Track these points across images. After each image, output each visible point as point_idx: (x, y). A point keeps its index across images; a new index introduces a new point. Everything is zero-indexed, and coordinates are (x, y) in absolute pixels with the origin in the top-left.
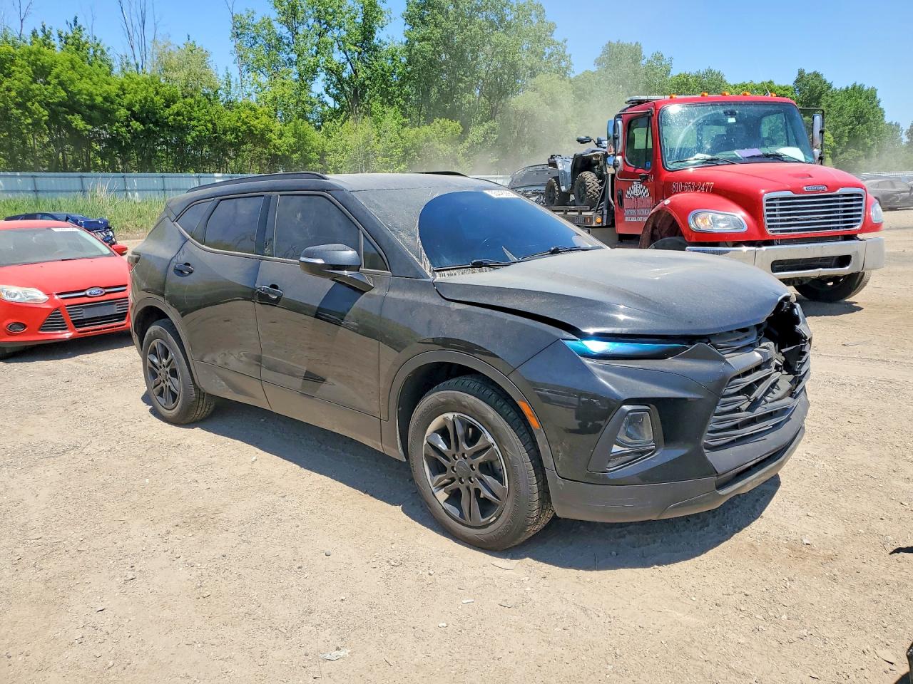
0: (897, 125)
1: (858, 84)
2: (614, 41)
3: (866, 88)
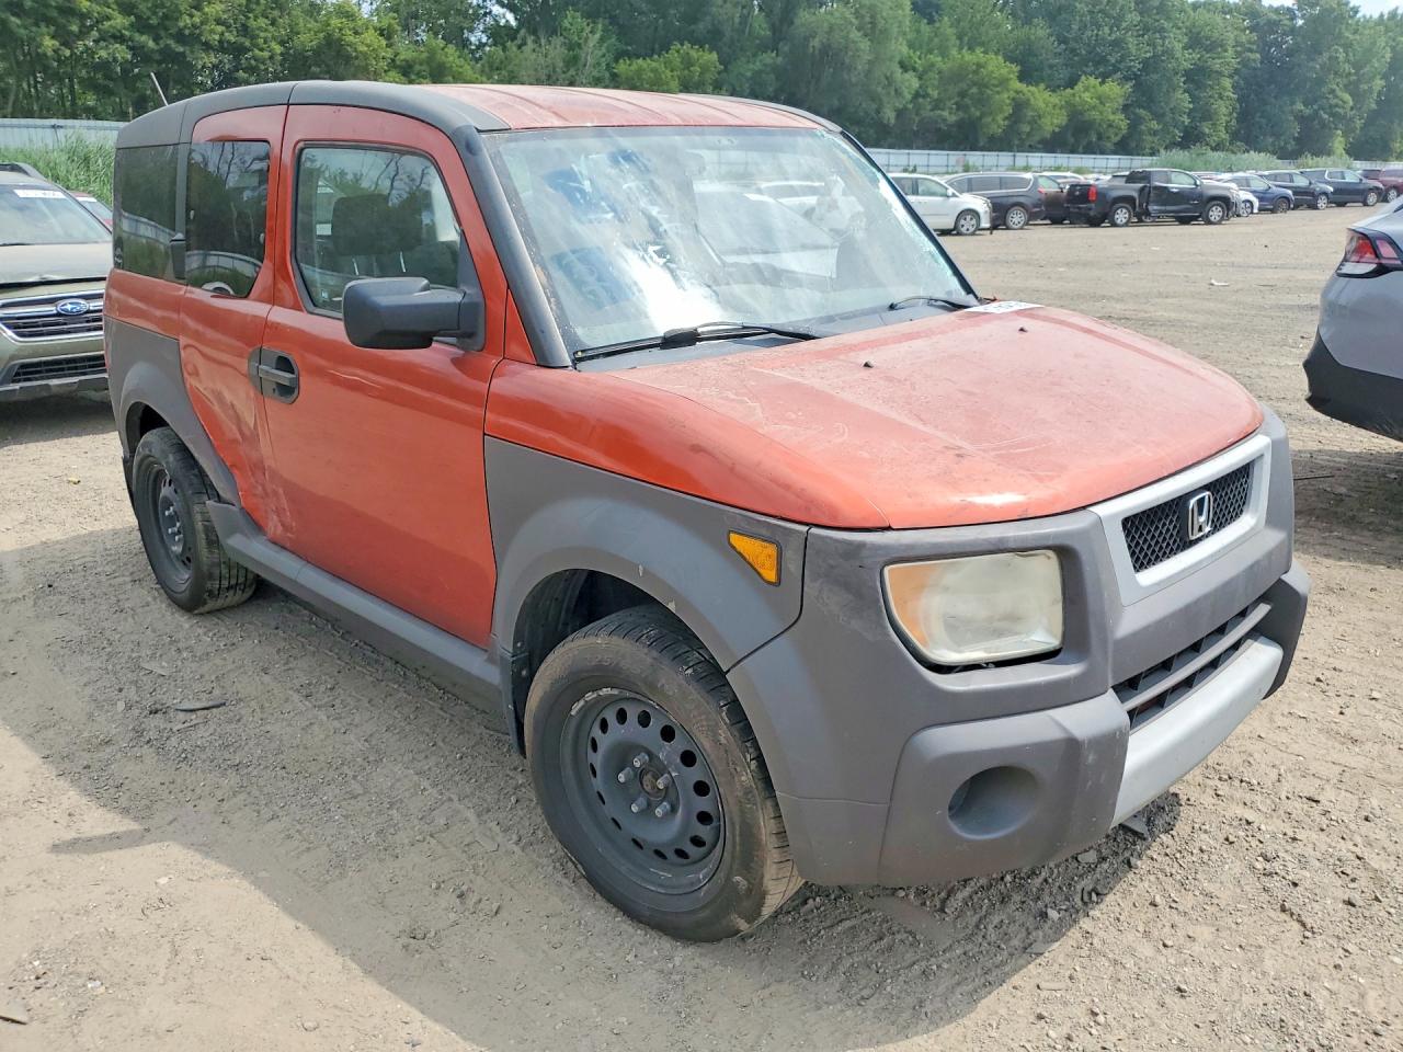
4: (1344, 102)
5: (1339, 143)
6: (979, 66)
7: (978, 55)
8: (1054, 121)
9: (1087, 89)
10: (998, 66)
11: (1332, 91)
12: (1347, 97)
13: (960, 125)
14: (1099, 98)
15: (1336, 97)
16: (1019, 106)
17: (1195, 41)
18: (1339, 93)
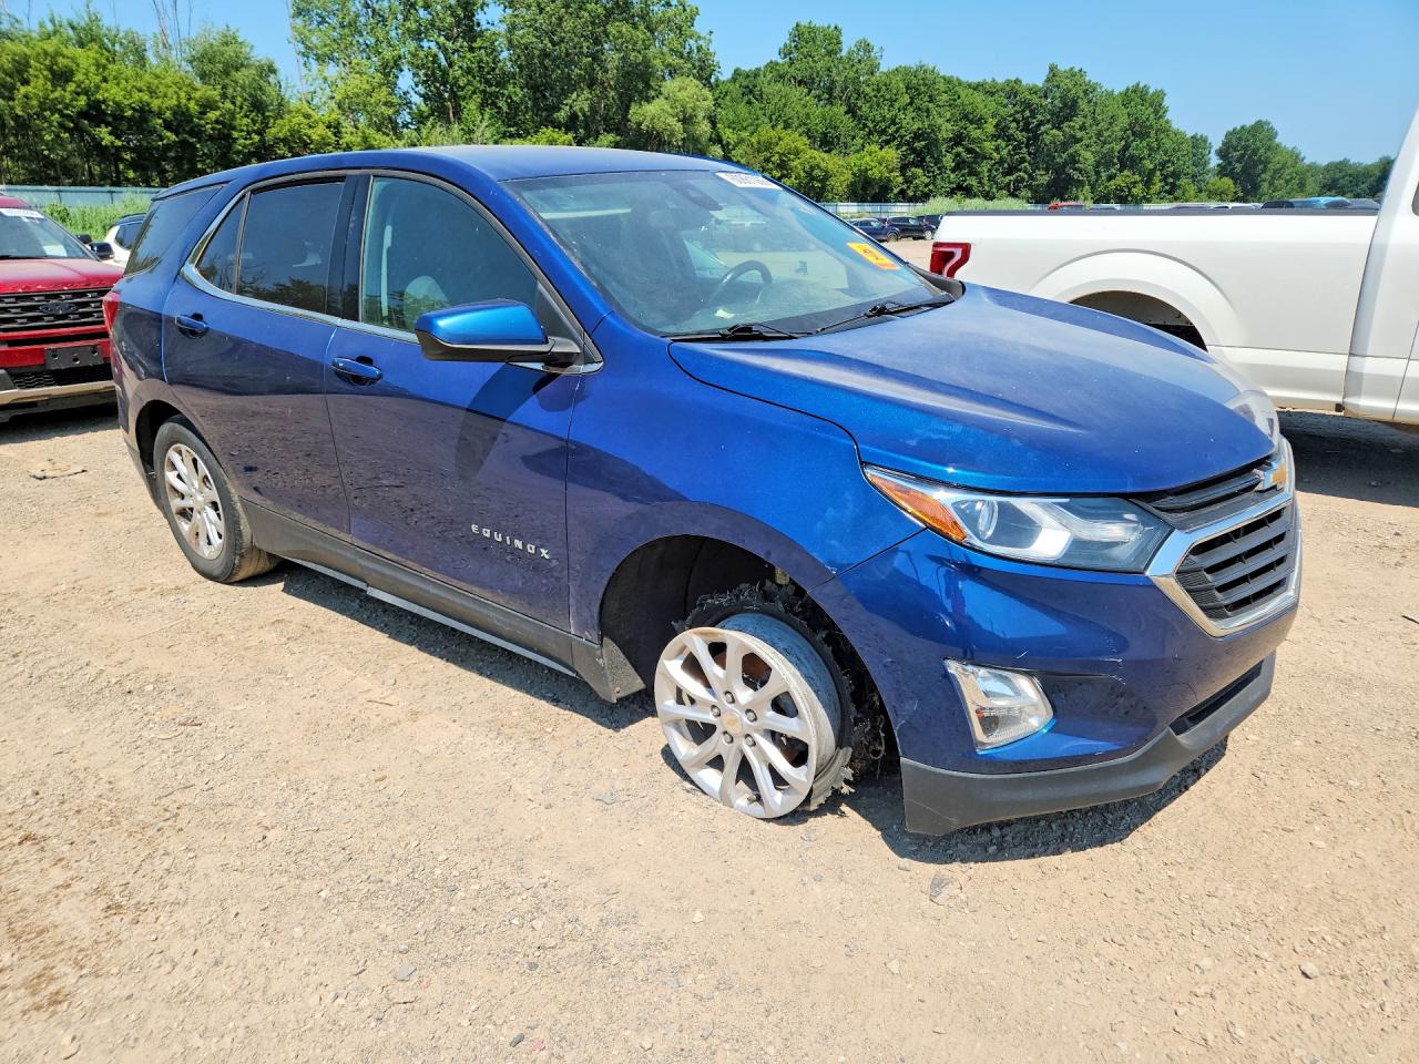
0: (1204, 140)
1: (1141, 85)
2: (804, 23)
3: (1151, 91)
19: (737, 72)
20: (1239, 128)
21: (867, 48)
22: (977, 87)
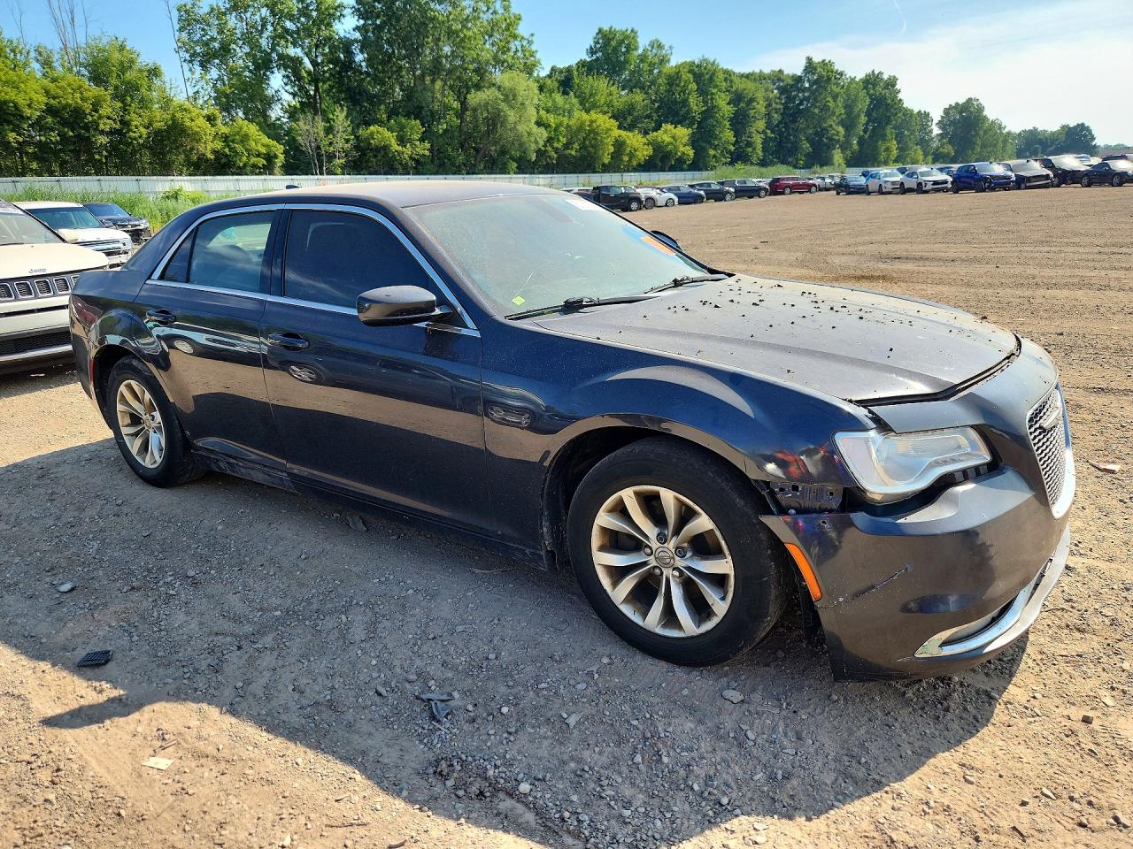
0: (927, 115)
1: (876, 72)
2: (606, 28)
4: (838, 132)
5: (838, 156)
6: (592, 122)
7: (594, 115)
8: (644, 153)
9: (666, 132)
10: (604, 122)
11: (831, 126)
12: (841, 129)
13: (583, 158)
14: (673, 137)
15: (833, 129)
16: (619, 145)
17: (737, 98)
18: (834, 127)
19: (553, 69)
20: (954, 105)
21: (660, 46)
22: (748, 76)
